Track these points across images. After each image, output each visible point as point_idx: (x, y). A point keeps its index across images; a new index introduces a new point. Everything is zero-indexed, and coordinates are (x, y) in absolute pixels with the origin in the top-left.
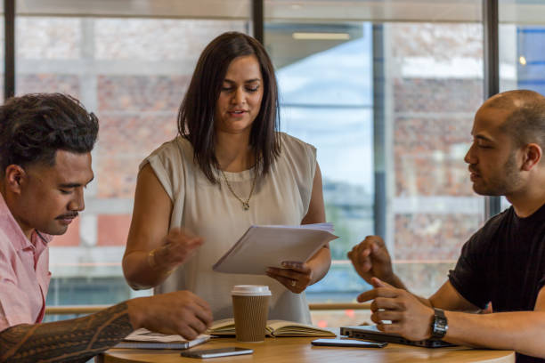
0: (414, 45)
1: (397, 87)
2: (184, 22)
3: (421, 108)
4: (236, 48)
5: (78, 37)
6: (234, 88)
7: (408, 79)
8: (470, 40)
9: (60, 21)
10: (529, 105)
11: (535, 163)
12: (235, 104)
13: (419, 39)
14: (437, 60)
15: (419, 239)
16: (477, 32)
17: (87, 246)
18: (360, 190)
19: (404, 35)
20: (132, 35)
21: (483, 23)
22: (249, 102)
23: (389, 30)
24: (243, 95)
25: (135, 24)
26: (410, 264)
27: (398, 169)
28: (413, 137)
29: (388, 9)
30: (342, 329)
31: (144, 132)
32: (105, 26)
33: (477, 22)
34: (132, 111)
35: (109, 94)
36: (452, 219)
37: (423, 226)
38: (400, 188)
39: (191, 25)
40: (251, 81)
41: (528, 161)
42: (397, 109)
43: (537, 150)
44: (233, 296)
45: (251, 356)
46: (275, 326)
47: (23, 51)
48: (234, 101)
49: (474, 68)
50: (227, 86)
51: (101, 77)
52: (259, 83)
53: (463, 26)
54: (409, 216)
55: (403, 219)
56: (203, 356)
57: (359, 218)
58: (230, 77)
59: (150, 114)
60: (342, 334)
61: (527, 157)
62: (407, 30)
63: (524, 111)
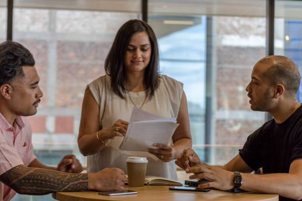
0: (229, 28)
1: (219, 51)
2: (104, 14)
3: (232, 62)
4: (136, 28)
5: (47, 20)
6: (135, 49)
7: (225, 47)
8: (259, 26)
9: (37, 11)
10: (281, 63)
11: (280, 94)
12: (136, 58)
13: (231, 26)
14: (241, 37)
15: (229, 133)
16: (263, 22)
17: (49, 133)
18: (198, 106)
19: (223, 23)
20: (76, 19)
21: (267, 17)
22: (143, 57)
23: (216, 20)
24: (140, 53)
25: (78, 14)
26: (224, 147)
27: (219, 96)
28: (227, 78)
29: (215, 9)
30: (186, 182)
31: (82, 72)
32: (62, 14)
33: (263, 17)
34: (76, 61)
35: (63, 51)
36: (246, 123)
37: (231, 126)
38: (220, 106)
39: (108, 15)
40: (144, 45)
41: (277, 93)
42: (219, 63)
43: (282, 88)
44: (127, 163)
45: (136, 195)
46: (150, 179)
47: (17, 27)
48: (135, 56)
49: (261, 42)
50: (131, 48)
51: (59, 42)
52: (149, 47)
53: (255, 19)
54: (224, 121)
55: (221, 123)
56: (111, 195)
57: (197, 121)
58: (132, 43)
59: (85, 62)
60: (186, 184)
61: (276, 91)
62: (225, 20)
63: (277, 67)
